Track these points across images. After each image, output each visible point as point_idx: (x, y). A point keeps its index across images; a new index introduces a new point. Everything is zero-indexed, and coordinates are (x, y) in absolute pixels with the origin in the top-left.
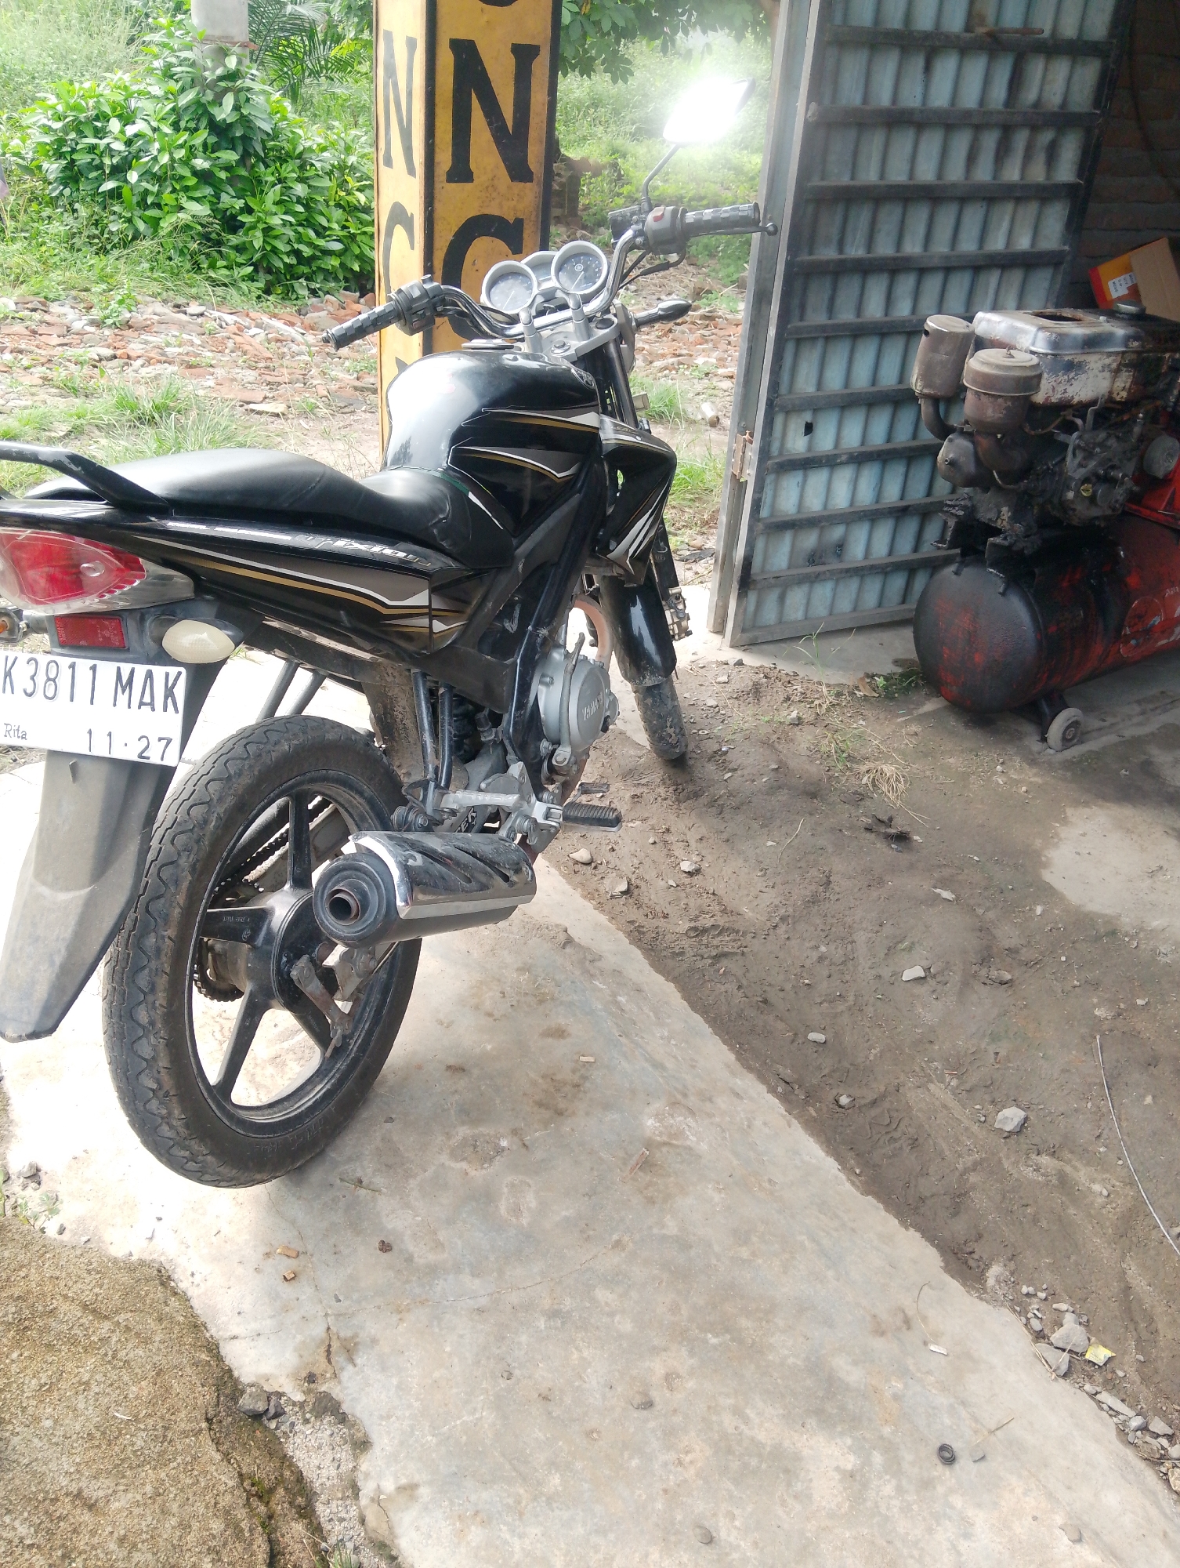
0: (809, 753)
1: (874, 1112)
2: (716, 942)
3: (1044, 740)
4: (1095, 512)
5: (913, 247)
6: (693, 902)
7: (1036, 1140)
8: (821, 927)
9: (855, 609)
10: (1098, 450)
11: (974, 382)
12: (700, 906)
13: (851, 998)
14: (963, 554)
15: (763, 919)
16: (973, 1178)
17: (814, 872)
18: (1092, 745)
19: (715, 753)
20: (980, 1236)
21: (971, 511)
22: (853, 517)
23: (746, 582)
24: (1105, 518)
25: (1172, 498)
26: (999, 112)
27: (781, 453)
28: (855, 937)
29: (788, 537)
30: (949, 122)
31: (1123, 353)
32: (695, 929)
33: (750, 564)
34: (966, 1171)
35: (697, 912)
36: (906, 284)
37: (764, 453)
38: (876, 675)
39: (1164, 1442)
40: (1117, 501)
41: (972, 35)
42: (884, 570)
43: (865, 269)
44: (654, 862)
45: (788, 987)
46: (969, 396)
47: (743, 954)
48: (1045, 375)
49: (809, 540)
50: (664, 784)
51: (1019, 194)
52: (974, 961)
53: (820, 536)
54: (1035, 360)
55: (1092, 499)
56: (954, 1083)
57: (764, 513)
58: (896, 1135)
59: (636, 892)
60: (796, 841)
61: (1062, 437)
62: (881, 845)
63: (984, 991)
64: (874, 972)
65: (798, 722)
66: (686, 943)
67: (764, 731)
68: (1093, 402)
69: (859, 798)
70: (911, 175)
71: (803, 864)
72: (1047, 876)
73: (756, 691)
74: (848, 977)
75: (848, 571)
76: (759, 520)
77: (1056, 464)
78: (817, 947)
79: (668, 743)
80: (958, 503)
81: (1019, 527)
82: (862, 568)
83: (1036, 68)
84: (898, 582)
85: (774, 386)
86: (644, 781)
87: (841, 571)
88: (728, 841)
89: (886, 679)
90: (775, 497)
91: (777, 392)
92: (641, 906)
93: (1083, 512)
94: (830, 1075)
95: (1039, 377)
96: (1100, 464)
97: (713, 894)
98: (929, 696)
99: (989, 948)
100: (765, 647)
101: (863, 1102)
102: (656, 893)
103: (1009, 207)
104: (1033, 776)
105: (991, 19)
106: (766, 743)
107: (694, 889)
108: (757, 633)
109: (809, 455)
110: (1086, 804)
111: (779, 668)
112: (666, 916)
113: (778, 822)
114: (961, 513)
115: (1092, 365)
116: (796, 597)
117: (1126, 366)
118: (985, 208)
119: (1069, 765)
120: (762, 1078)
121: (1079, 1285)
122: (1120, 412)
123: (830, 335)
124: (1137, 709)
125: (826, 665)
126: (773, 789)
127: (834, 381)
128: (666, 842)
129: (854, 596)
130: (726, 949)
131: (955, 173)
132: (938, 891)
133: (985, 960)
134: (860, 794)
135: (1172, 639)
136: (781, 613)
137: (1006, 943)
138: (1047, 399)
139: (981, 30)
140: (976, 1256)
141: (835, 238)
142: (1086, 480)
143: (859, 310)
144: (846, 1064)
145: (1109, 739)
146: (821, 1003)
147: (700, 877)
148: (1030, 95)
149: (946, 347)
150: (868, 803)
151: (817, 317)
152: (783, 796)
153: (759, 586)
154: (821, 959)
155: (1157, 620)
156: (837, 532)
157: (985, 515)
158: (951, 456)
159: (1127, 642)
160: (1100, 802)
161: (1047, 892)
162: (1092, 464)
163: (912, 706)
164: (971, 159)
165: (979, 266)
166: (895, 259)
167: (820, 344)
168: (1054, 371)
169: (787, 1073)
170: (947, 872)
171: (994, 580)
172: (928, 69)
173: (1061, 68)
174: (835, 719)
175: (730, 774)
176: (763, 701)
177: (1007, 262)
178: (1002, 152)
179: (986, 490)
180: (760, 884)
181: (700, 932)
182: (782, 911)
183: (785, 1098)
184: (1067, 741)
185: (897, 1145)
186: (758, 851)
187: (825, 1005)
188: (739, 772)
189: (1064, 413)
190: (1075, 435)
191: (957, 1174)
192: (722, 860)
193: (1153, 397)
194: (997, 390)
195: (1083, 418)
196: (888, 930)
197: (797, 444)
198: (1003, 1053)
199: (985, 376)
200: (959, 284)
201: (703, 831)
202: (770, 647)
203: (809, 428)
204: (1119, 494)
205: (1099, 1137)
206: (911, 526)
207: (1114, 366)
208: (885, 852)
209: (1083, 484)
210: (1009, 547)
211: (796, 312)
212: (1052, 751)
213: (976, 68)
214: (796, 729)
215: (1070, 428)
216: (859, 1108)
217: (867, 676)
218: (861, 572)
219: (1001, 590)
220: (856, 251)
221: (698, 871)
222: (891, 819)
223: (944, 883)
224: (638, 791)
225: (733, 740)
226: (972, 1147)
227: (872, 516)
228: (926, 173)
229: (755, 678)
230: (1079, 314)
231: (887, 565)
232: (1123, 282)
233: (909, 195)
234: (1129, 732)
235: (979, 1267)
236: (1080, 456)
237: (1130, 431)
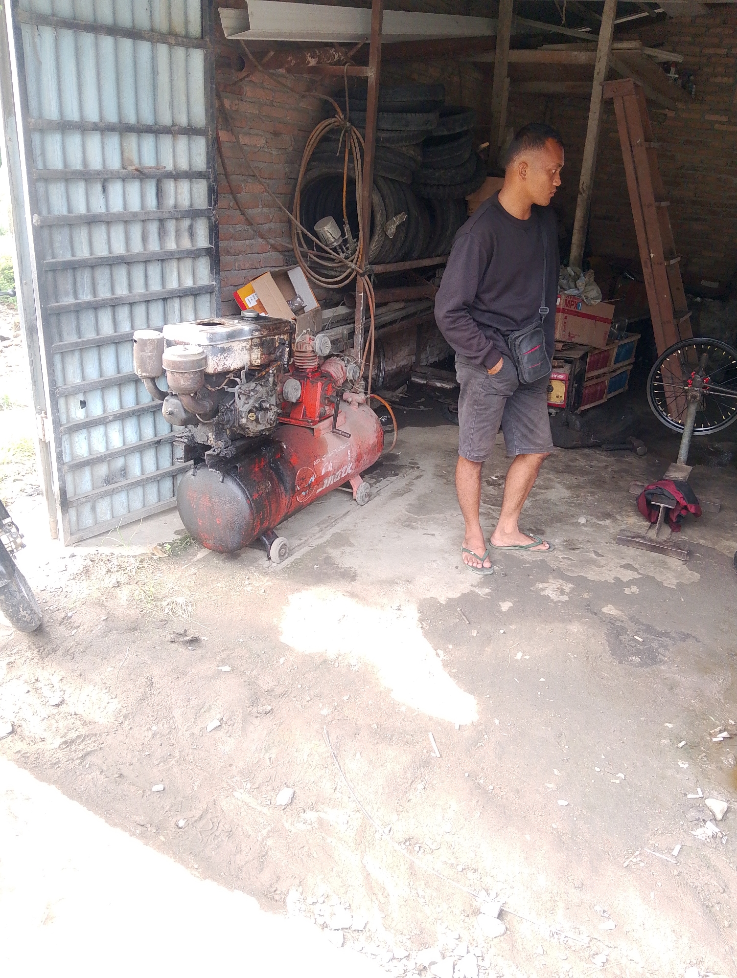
0: (128, 603)
1: (201, 824)
2: (81, 747)
3: (269, 559)
4: (261, 427)
5: (122, 291)
6: (62, 725)
7: (302, 804)
8: (151, 714)
9: (144, 506)
10: (252, 393)
11: (168, 366)
12: (67, 726)
13: (177, 754)
14: (196, 463)
15: (112, 720)
16: (269, 842)
17: (142, 679)
18: (297, 555)
19: (63, 619)
20: (279, 878)
21: (192, 438)
22: (127, 452)
23: (65, 503)
24: (268, 429)
25: (305, 412)
26: (153, 212)
27: (68, 422)
28: (174, 714)
29: (87, 471)
30: (126, 220)
31: (252, 339)
32: (65, 742)
33: (65, 492)
34: (264, 839)
35: (65, 731)
36: (123, 313)
37: (57, 423)
38: (165, 543)
39: (404, 961)
40: (271, 419)
41: (126, 170)
42: (157, 479)
43: (96, 307)
44: (30, 705)
45: (135, 761)
46: (168, 374)
47: (101, 749)
48: (210, 357)
49: (102, 470)
50: (30, 649)
51: (179, 256)
52: (248, 705)
53: (109, 467)
54: (200, 350)
55: (257, 420)
56: (249, 786)
57: (67, 459)
58: (217, 833)
59: (19, 730)
60: (126, 662)
61: (230, 390)
62: (182, 649)
63: (256, 721)
64: (189, 732)
65: (118, 585)
66: (60, 754)
67: (96, 595)
68: (243, 368)
69: (165, 622)
70: (110, 251)
71: (132, 676)
72: (283, 639)
73: (86, 571)
74: (173, 741)
75: (132, 484)
76: (64, 464)
77: (231, 404)
78: (150, 728)
79: (25, 622)
80: (183, 435)
81: (221, 444)
82: (142, 481)
83: (170, 186)
84: (167, 484)
85: (53, 382)
86: (15, 651)
87: (128, 485)
88: (81, 675)
89: (171, 544)
90: (72, 448)
91: (56, 385)
92: (24, 739)
93: (254, 429)
94: (170, 810)
95: (206, 358)
96: (256, 401)
97: (75, 714)
98: (199, 549)
99: (255, 693)
100: (89, 541)
101: (193, 820)
102: (34, 727)
103: (174, 263)
104: (267, 582)
105: (136, 161)
106: (99, 604)
107: (61, 715)
108: (82, 534)
109: (88, 420)
110: (298, 590)
111: (100, 552)
112: (43, 740)
113: (112, 654)
114: (186, 440)
115: (235, 348)
116: (103, 506)
117: (255, 346)
118: (160, 265)
119: (285, 570)
120: (125, 828)
121: (341, 884)
122: (260, 371)
123: (82, 348)
124: (317, 529)
125: (132, 544)
126: (106, 633)
127: (92, 373)
128: (36, 689)
129: (141, 498)
130: (89, 749)
131: (137, 247)
132: (220, 668)
133: (254, 702)
134: (165, 621)
135: (324, 487)
136: (95, 518)
137: (266, 688)
138: (215, 370)
139: (131, 168)
140: (278, 892)
141: (71, 292)
142: (250, 411)
143: (98, 331)
144: (180, 799)
145: (306, 549)
146: (158, 764)
147: (64, 705)
148: (170, 201)
149: (149, 348)
150: (170, 624)
151: (71, 338)
152: (114, 636)
153: (75, 504)
154: (154, 735)
155: (313, 479)
156: (120, 462)
157: (200, 439)
158: (169, 409)
159: (300, 494)
160: (306, 587)
161: (285, 648)
162: (251, 402)
163: (190, 557)
164: (145, 239)
165: (166, 298)
166: (112, 299)
167: (77, 354)
168: (215, 354)
169: (141, 819)
170: (224, 655)
171: (216, 475)
172: (104, 189)
173: (184, 186)
174: (142, 577)
175: (75, 631)
176: (93, 577)
177: (183, 294)
178: (162, 233)
179: (196, 425)
180: (107, 698)
181: (68, 744)
182: (124, 712)
183: (142, 836)
184: (282, 556)
185: (219, 839)
186: (102, 676)
187: (161, 764)
188: (82, 628)
189: (227, 377)
190: (237, 387)
191: (259, 843)
192: (78, 689)
193: (275, 361)
194: (182, 369)
195: (240, 377)
196: (194, 702)
197: (78, 414)
198: (273, 756)
199: (174, 362)
200: (156, 310)
201: (63, 673)
202: (93, 540)
203: (83, 404)
204: (271, 415)
205: (336, 788)
206: (166, 451)
207: (248, 346)
208: (185, 652)
209: (249, 413)
210: (218, 454)
211: (57, 337)
212: (275, 565)
213: (134, 188)
214: (117, 589)
215: (233, 384)
216: (192, 824)
217: (160, 545)
218: (142, 483)
219: (221, 480)
220: (86, 297)
221: (62, 702)
222: (185, 631)
223: (223, 662)
224: (12, 660)
225: (75, 607)
226: (265, 823)
227: (140, 449)
228: (119, 249)
229: (85, 563)
230: (223, 320)
231: (157, 476)
232: (253, 298)
233: (112, 262)
234: (316, 543)
235: (281, 898)
236: (243, 398)
237: (268, 380)
